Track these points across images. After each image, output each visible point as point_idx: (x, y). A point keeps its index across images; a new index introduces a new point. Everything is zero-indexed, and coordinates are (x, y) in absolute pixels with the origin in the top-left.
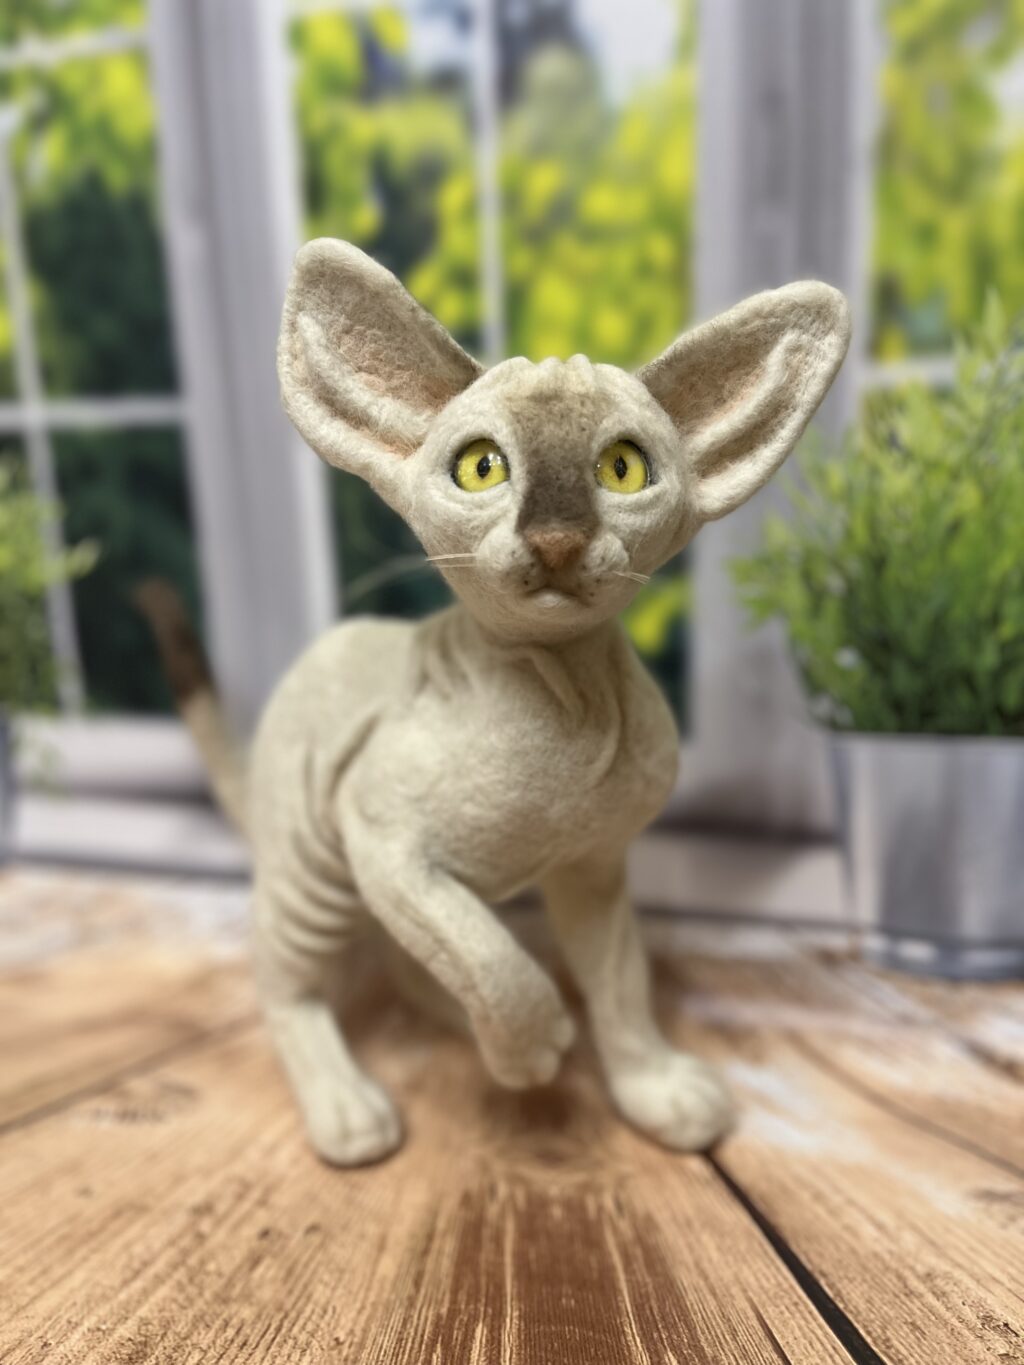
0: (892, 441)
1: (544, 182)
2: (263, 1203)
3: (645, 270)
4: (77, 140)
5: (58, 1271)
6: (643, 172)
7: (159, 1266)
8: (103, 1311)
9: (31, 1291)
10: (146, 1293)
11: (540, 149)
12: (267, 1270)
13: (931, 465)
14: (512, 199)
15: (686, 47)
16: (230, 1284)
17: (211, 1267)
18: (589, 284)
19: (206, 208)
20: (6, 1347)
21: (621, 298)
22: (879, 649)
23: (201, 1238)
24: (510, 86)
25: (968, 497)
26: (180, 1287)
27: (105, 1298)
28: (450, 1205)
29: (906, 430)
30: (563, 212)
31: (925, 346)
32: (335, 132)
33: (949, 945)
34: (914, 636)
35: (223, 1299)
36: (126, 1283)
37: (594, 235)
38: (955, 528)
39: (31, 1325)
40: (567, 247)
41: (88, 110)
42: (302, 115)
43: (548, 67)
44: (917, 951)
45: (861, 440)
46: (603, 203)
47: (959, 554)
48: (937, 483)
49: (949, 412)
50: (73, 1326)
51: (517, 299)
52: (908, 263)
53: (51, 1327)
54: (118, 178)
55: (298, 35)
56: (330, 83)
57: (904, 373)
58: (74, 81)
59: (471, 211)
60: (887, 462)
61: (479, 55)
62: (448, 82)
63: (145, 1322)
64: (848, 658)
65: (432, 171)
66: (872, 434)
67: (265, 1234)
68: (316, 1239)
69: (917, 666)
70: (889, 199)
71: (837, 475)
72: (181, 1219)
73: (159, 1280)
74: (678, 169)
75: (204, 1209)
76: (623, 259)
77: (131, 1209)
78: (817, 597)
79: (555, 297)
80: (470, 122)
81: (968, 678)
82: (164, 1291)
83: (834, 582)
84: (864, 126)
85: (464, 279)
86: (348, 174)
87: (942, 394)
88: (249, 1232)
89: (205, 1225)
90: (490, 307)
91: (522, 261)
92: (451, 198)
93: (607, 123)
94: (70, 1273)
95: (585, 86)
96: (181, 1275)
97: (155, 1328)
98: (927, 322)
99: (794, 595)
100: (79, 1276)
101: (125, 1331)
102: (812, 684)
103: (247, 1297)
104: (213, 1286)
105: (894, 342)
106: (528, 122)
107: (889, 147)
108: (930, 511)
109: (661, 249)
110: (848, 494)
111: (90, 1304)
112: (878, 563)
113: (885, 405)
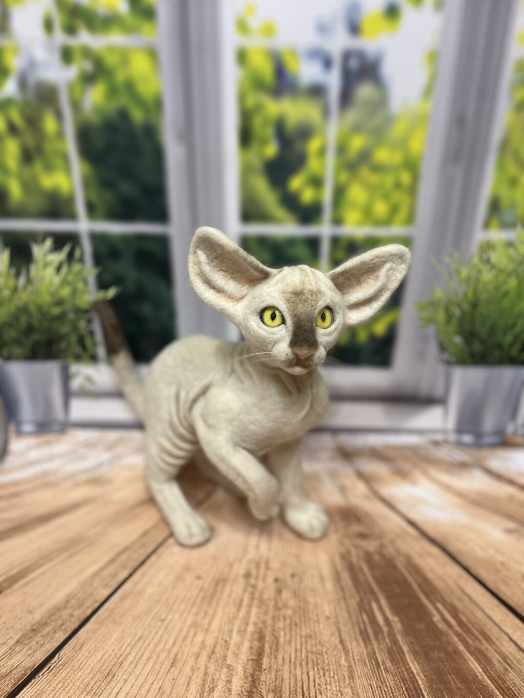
0: (488, 261)
1: (357, 143)
2: (267, 568)
3: (398, 185)
4: (112, 91)
5: (211, 612)
6: (402, 144)
7: (246, 601)
8: (237, 623)
9: (206, 621)
10: (248, 612)
11: (357, 129)
12: (286, 595)
13: (501, 271)
14: (342, 149)
15: (428, 92)
16: (276, 602)
17: (265, 597)
18: (372, 189)
19: (187, 136)
20: (212, 646)
21: (386, 197)
22: (469, 335)
23: (254, 587)
24: (346, 98)
25: (513, 283)
26: (259, 607)
27: (235, 618)
28: (337, 559)
29: (494, 257)
30: (364, 157)
31: (506, 225)
32: (258, 108)
33: (478, 435)
34: (483, 331)
35: (277, 608)
36: (239, 610)
37: (377, 168)
38: (506, 294)
39: (216, 634)
40: (365, 172)
41: (120, 77)
42: (241, 98)
43: (365, 91)
44: (467, 438)
45: (476, 260)
46: (383, 155)
47: (506, 303)
48: (502, 277)
49: (511, 252)
50: (231, 631)
51: (339, 193)
52: (505, 193)
53: (223, 634)
54: (137, 115)
55: (242, 57)
56: (258, 84)
57: (497, 235)
58: (111, 60)
59: (322, 152)
60: (485, 269)
61: (333, 81)
62: (317, 91)
63: (255, 624)
64: (458, 340)
65: (305, 132)
66: (481, 258)
67: (276, 580)
68: (296, 579)
69: (482, 342)
70: (501, 167)
71: (465, 273)
72: (242, 582)
73: (250, 606)
74: (417, 144)
75: (247, 575)
76: (389, 180)
77: (221, 581)
78: (449, 316)
79: (357, 193)
80: (326, 112)
81: (499, 346)
82: (254, 611)
83: (457, 312)
84: (496, 136)
85: (316, 182)
86: (263, 129)
87: (510, 244)
88: (270, 580)
89: (252, 581)
90: (327, 195)
91: (344, 177)
92: (314, 145)
93: (389, 120)
94: (215, 612)
95: (381, 103)
96: (256, 603)
97: (260, 625)
98: (508, 216)
99: (441, 316)
100: (220, 612)
101: (251, 628)
102: (442, 348)
103: (285, 606)
104: (271, 604)
105: (494, 223)
106: (352, 116)
107: (504, 146)
108: (498, 288)
109: (406, 178)
110: (468, 280)
111: (231, 621)
112: (475, 305)
113: (488, 246)
